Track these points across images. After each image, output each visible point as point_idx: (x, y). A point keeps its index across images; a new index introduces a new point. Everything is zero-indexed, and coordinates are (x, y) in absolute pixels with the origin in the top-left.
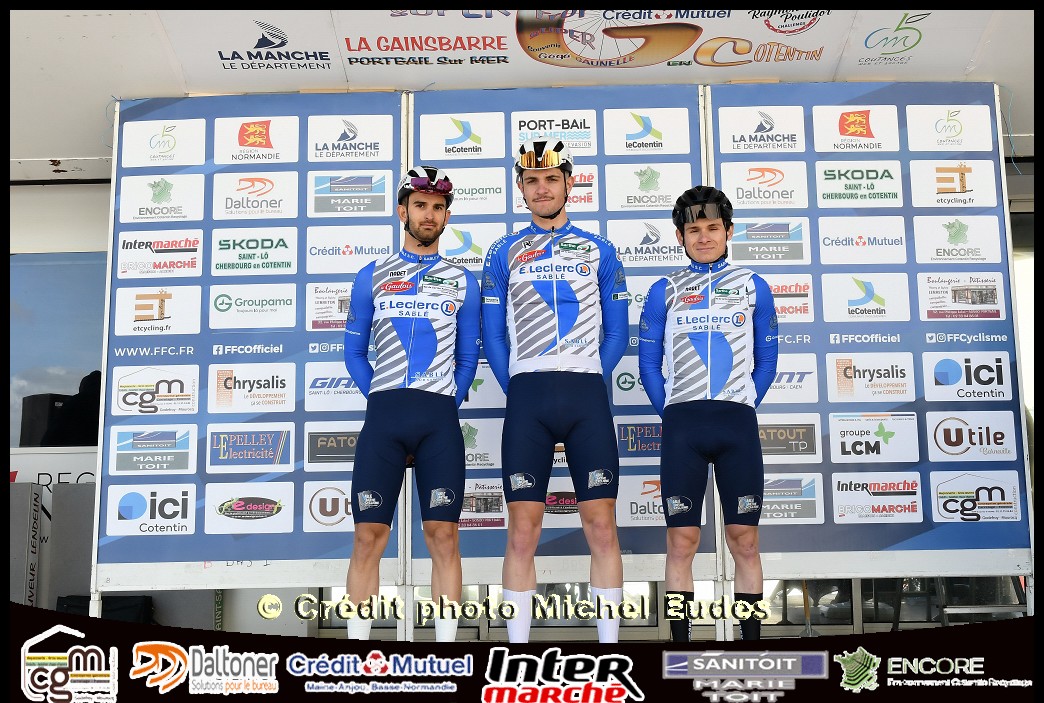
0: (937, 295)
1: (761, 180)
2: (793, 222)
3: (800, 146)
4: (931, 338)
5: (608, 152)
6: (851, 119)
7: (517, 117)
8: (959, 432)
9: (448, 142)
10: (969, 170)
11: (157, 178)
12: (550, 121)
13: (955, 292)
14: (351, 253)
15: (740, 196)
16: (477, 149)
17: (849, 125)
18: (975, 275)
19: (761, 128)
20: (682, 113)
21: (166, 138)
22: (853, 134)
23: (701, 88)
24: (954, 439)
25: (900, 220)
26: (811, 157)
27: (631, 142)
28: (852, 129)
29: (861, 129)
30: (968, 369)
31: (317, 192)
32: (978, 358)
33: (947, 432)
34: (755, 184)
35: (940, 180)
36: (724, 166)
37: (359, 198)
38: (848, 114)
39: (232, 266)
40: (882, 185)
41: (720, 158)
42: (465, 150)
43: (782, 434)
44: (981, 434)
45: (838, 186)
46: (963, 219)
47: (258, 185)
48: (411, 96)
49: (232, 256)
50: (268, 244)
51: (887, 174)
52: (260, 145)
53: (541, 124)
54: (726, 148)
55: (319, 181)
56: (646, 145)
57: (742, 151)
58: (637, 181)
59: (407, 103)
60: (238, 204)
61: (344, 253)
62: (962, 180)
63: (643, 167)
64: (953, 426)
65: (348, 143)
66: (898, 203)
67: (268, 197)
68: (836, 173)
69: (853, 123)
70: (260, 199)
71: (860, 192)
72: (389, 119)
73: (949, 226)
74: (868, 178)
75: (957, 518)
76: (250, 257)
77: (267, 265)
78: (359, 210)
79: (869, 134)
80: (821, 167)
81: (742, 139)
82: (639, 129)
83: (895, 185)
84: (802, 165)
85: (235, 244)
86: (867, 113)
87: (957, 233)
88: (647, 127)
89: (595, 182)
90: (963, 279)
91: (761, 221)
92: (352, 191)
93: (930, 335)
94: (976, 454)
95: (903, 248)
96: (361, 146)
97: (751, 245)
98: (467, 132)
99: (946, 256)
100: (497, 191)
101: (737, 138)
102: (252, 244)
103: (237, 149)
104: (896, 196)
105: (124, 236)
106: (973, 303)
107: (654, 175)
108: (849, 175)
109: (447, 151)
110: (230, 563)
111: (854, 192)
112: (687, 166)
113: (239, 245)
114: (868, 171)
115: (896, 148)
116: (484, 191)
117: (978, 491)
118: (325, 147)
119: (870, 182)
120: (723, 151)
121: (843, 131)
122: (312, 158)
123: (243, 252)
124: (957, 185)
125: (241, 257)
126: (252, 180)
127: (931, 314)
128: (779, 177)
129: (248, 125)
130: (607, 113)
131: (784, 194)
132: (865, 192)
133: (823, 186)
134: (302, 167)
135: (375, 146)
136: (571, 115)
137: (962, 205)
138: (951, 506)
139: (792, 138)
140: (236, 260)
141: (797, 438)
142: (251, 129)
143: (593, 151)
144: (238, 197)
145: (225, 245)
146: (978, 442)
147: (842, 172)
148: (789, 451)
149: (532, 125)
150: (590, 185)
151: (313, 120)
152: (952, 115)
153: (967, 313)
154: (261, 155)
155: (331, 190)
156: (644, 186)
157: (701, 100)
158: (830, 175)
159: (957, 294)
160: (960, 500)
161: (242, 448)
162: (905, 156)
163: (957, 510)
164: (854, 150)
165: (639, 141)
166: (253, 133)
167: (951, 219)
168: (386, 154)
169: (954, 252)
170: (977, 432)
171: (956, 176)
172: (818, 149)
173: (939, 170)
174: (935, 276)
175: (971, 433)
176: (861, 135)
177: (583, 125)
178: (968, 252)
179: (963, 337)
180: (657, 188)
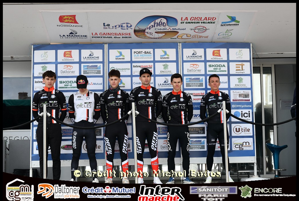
0: (235, 96)
1: (193, 67)
2: (201, 77)
3: (203, 59)
4: (233, 106)
5: (156, 60)
6: (216, 52)
7: (133, 50)
8: (239, 129)
9: (116, 57)
10: (244, 65)
11: (43, 65)
12: (142, 52)
13: (239, 95)
14: (92, 84)
15: (188, 71)
16: (124, 59)
17: (215, 54)
18: (244, 91)
19: (193, 54)
20: (174, 50)
21: (45, 55)
22: (216, 56)
23: (179, 44)
24: (238, 130)
25: (227, 77)
26: (205, 61)
27: (162, 57)
28: (216, 55)
29: (218, 54)
30: (242, 113)
31: (84, 69)
32: (244, 111)
33: (236, 129)
34: (192, 68)
35: (237, 67)
36: (184, 63)
37: (94, 71)
38: (215, 51)
39: (63, 88)
40: (223, 69)
41: (184, 61)
42: (121, 59)
43: (197, 129)
44: (244, 129)
45: (212, 69)
46: (242, 77)
47: (69, 67)
48: (107, 45)
49: (63, 85)
50: (72, 82)
51: (224, 66)
52: (69, 57)
53: (139, 52)
54: (185, 59)
55: (84, 66)
56: (165, 58)
57: (189, 60)
58: (163, 67)
59: (106, 46)
60: (64, 72)
61: (91, 84)
62: (242, 67)
63: (165, 63)
64: (238, 127)
65: (91, 57)
66: (226, 73)
67: (72, 70)
68: (212, 65)
69: (216, 53)
70: (69, 71)
71: (217, 70)
72: (101, 50)
73: (239, 79)
74: (219, 67)
75: (238, 149)
76: (67, 85)
77: (72, 87)
78: (94, 74)
79: (220, 56)
80: (208, 64)
81: (189, 57)
82: (164, 54)
83: (226, 69)
84: (203, 63)
85: (63, 82)
86: (219, 50)
87: (240, 80)
88: (166, 53)
89: (153, 67)
90: (242, 92)
91: (193, 77)
92: (92, 69)
93: (233, 105)
94: (243, 134)
95: (227, 84)
96: (95, 58)
97: (190, 83)
98: (121, 54)
99: (238, 86)
100: (128, 69)
101: (188, 57)
102: (68, 82)
103: (63, 58)
104: (226, 71)
105: (35, 80)
106: (244, 98)
107: (167, 65)
108: (215, 66)
109: (116, 59)
110: (64, 160)
111: (216, 70)
112: (175, 63)
113: (65, 82)
114: (219, 65)
115: (226, 59)
116: (125, 69)
117: (243, 143)
118: (86, 58)
119: (220, 68)
120: (184, 60)
121: (213, 55)
122: (82, 61)
123: (65, 84)
124: (241, 69)
125: (65, 85)
126: (67, 66)
127: (233, 100)
128: (198, 66)
129: (66, 52)
130: (156, 50)
131: (199, 71)
132: (219, 70)
133: (208, 68)
134: (80, 63)
135: (98, 57)
136: (147, 50)
137: (242, 73)
138: (237, 146)
139: (201, 56)
140: (64, 86)
141: (201, 130)
142: (67, 53)
143: (152, 60)
144: (64, 70)
145: (61, 82)
146: (244, 131)
147: (213, 65)
148: (199, 133)
149: (137, 53)
150: (152, 68)
151: (82, 51)
152: (240, 51)
153: (242, 100)
154: (69, 59)
155: (87, 69)
156: (165, 68)
157: (179, 47)
158: (210, 66)
159: (240, 95)
160: (239, 145)
161: (66, 133)
162: (228, 61)
163: (238, 147)
164: (216, 60)
165: (164, 57)
166: (67, 54)
167: (239, 77)
168: (101, 60)
169: (240, 85)
170: (243, 129)
171: (241, 66)
172: (207, 59)
173: (236, 65)
174: (235, 91)
175: (242, 129)
176: (218, 56)
177: (150, 53)
178: (243, 85)
179: (241, 106)
180: (168, 69)
